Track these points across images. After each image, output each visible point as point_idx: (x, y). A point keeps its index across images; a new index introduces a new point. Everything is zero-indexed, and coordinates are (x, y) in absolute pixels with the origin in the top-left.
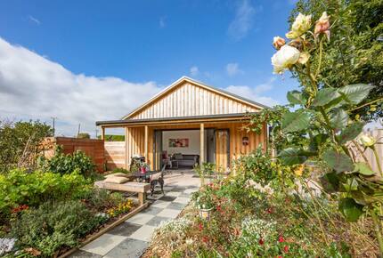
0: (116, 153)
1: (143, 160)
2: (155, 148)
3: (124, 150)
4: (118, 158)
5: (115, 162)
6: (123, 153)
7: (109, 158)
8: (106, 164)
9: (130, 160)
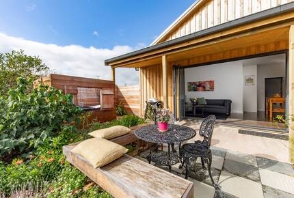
0: (132, 97)
1: (160, 104)
2: (175, 90)
3: (139, 94)
4: (133, 102)
5: (131, 107)
6: (137, 97)
7: (125, 103)
8: (123, 108)
9: (145, 104)
